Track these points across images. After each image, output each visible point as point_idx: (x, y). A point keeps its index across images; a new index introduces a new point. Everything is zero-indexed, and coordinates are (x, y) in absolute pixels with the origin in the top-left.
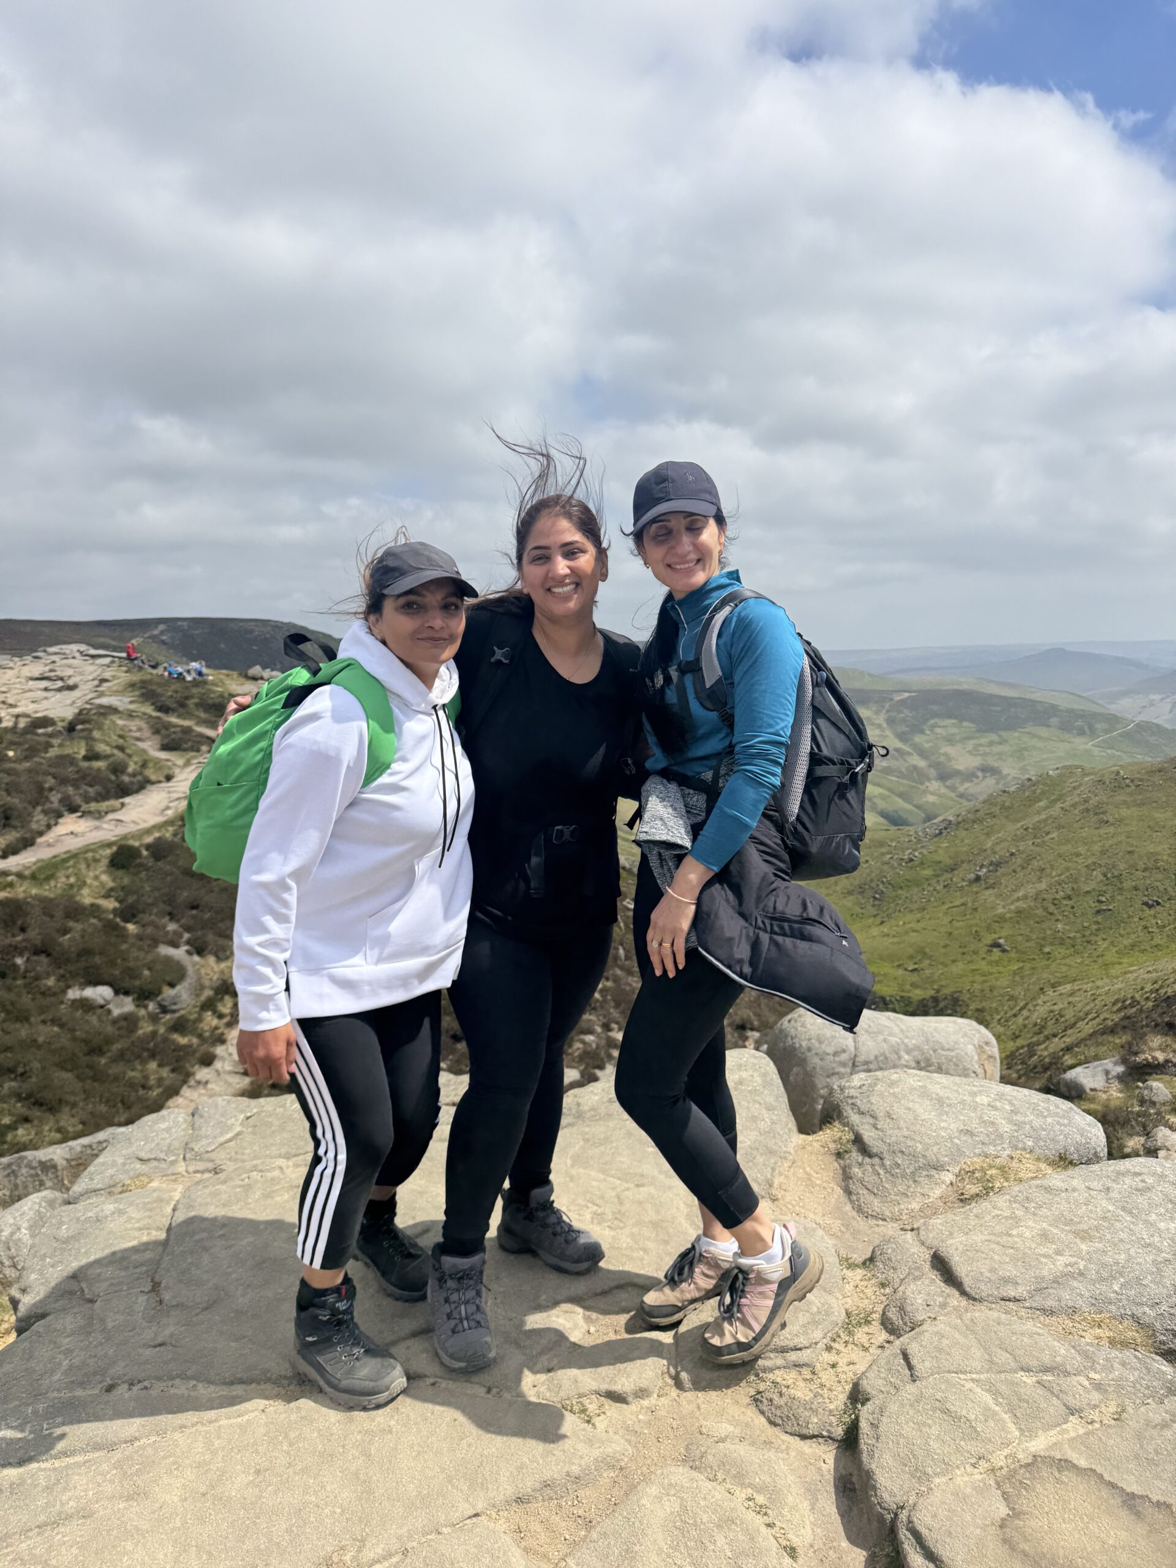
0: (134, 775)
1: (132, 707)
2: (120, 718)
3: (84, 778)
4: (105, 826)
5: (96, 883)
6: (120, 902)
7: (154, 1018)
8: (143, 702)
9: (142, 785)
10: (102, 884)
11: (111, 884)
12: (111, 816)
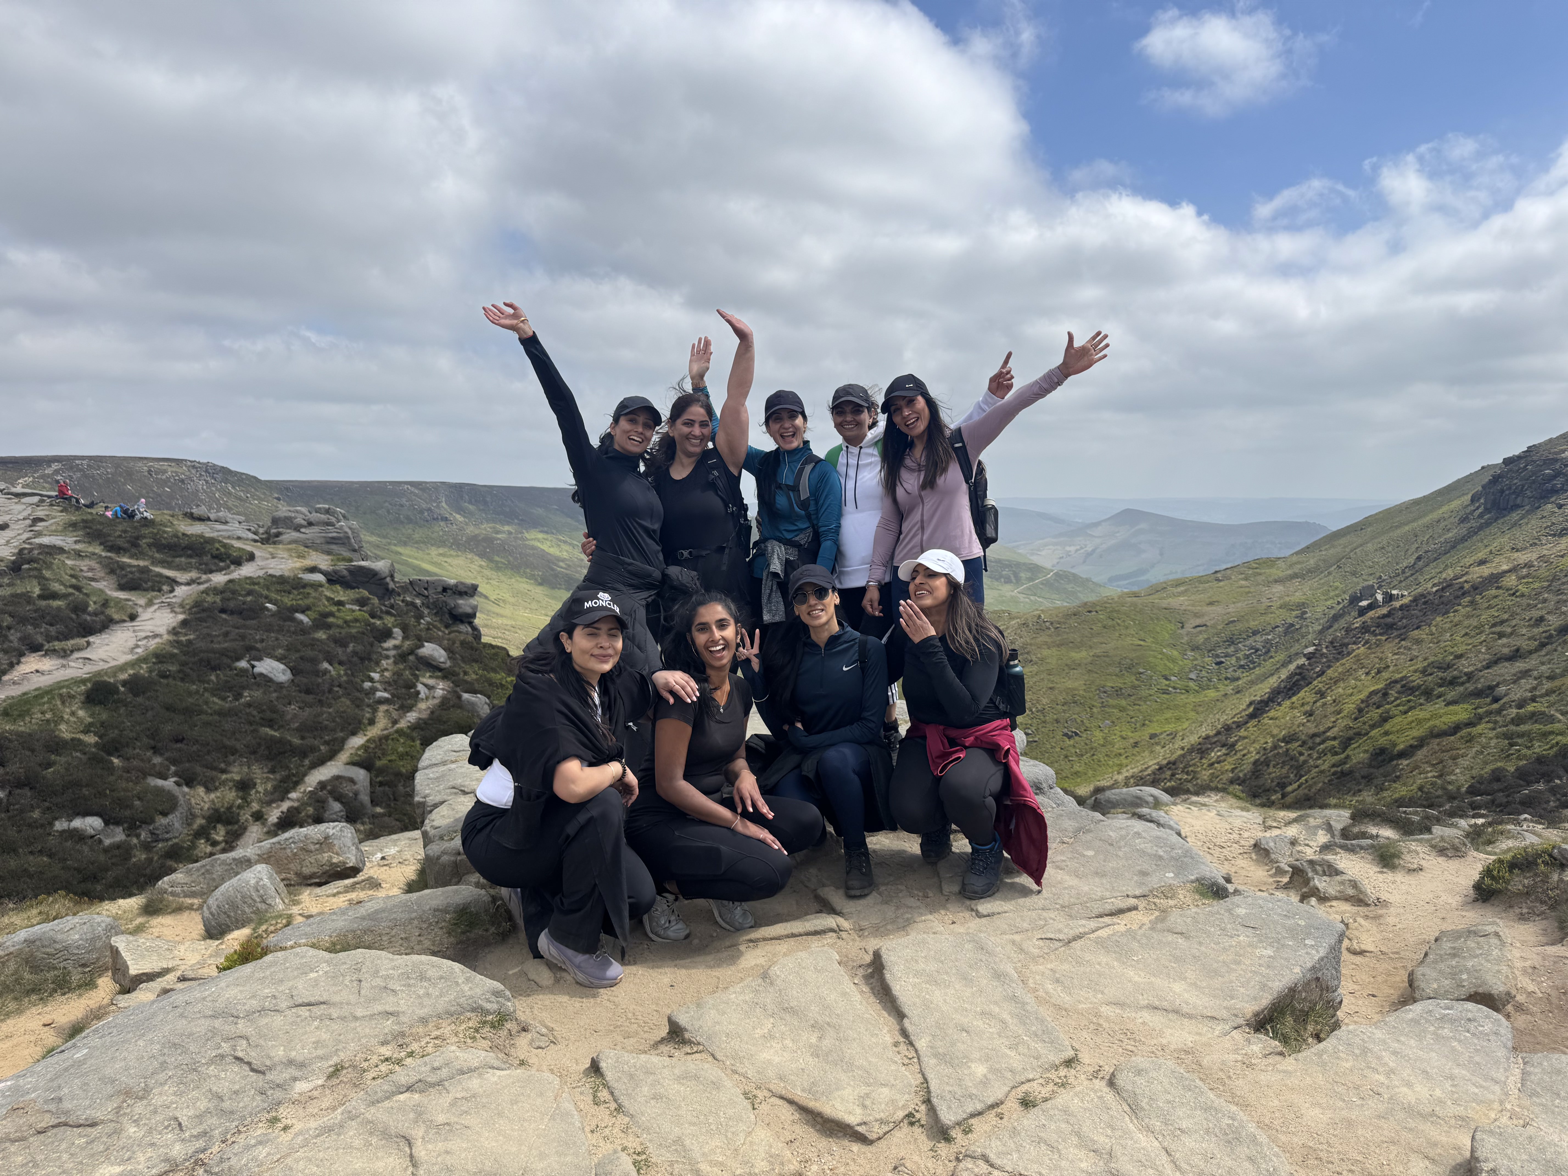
0: (95, 614)
1: (78, 547)
2: (68, 558)
3: (43, 617)
4: (72, 664)
5: (73, 719)
6: (100, 737)
7: (147, 847)
8: (89, 543)
9: (105, 625)
10: (81, 720)
11: (90, 720)
12: (76, 655)
